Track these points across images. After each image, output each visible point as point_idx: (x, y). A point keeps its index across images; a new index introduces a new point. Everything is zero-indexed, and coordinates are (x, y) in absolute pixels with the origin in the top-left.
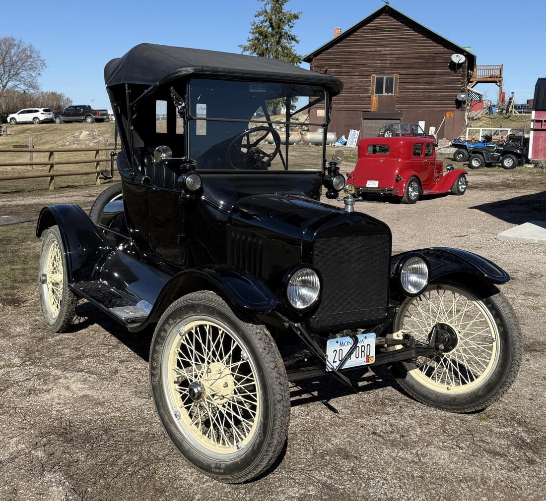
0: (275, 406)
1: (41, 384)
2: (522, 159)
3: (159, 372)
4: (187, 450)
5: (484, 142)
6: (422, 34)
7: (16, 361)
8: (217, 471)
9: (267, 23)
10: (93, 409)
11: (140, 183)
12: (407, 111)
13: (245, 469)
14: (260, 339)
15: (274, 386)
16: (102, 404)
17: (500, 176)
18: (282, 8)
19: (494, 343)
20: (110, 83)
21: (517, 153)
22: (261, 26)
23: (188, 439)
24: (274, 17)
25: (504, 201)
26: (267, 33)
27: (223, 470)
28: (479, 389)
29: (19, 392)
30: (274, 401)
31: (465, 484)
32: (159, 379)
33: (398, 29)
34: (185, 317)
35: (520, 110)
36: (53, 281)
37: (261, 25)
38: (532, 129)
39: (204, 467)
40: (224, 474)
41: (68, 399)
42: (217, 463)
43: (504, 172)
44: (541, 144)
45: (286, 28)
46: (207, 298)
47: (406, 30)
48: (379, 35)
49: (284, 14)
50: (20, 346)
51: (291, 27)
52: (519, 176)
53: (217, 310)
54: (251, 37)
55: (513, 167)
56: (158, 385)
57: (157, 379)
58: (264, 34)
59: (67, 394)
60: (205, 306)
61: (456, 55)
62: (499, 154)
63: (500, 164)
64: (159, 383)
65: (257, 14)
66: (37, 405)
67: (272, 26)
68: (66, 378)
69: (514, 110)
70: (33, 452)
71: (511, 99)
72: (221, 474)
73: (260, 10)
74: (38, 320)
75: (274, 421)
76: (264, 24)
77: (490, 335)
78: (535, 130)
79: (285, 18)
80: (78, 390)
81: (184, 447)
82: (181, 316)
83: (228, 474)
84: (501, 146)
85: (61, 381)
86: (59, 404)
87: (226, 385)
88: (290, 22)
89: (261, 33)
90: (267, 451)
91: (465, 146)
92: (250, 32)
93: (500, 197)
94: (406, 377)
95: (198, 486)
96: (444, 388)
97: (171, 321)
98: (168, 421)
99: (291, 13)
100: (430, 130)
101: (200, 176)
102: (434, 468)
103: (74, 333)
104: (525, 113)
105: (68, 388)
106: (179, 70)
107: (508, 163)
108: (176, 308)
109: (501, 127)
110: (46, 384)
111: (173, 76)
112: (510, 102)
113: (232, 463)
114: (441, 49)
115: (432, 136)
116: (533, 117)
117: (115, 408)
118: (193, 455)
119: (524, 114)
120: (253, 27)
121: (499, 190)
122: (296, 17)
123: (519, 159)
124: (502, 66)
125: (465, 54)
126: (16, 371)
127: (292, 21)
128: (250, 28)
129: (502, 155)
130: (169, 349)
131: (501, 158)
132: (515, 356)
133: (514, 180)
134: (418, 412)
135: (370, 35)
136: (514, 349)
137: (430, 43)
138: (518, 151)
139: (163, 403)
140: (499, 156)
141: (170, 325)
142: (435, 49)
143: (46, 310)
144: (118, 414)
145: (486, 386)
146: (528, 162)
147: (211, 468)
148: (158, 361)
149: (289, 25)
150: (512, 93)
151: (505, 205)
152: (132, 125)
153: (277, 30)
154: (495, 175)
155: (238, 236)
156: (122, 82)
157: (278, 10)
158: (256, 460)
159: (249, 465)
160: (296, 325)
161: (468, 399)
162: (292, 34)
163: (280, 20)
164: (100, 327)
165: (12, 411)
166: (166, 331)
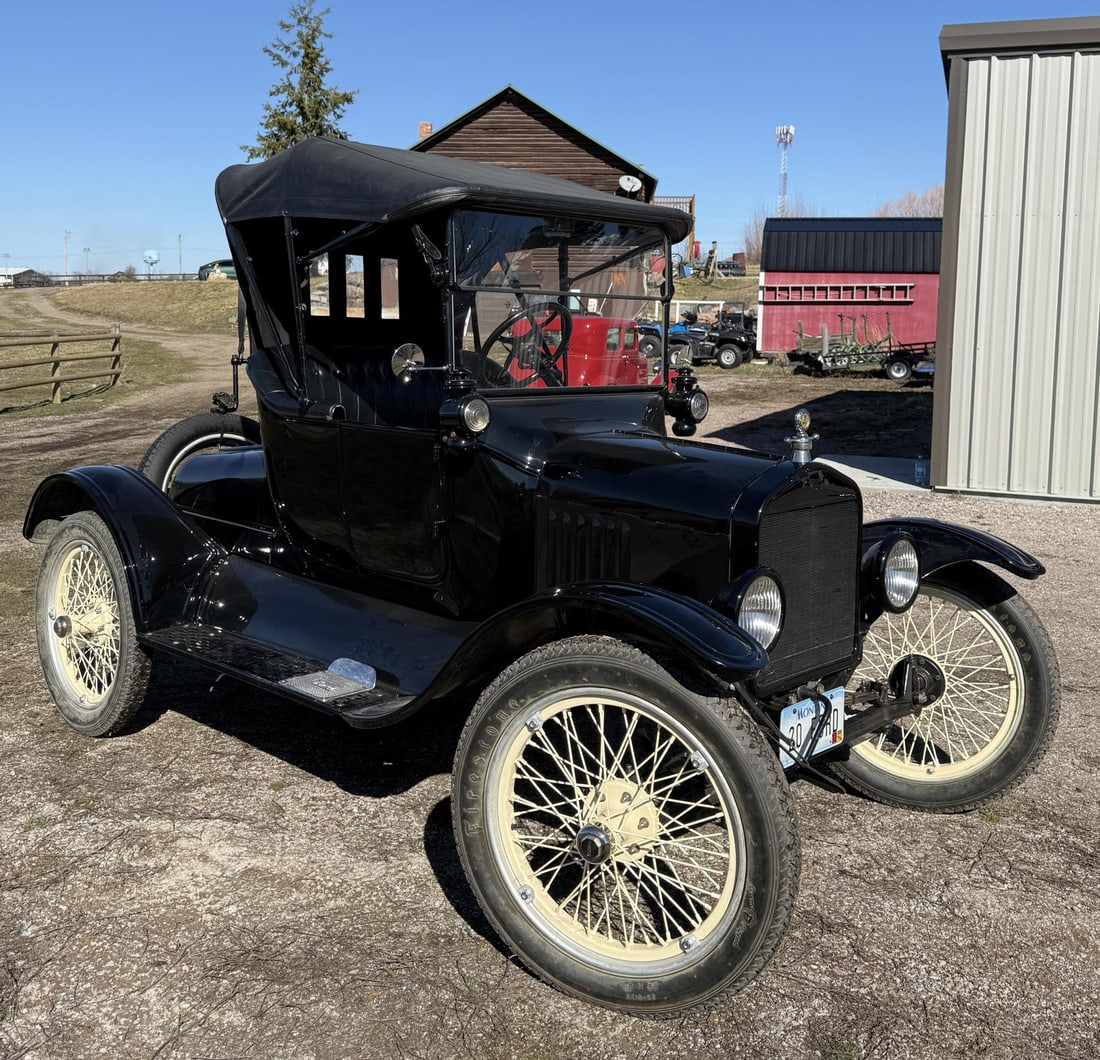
0: (781, 857)
1: (136, 855)
2: (748, 351)
3: (480, 809)
4: (558, 964)
5: (685, 324)
6: (571, 141)
7: (49, 809)
8: (640, 998)
9: (294, 108)
10: (282, 897)
11: (325, 420)
12: (550, 271)
13: (710, 988)
14: (740, 728)
15: (779, 819)
16: (297, 884)
17: (722, 380)
18: (321, 82)
19: (1013, 684)
20: (236, 215)
21: (741, 341)
22: (283, 113)
23: (558, 941)
24: (306, 96)
25: (748, 422)
26: (295, 126)
27: (654, 995)
28: (989, 767)
29: (99, 881)
30: (781, 848)
31: (1052, 949)
32: (480, 824)
33: (530, 130)
34: (547, 692)
35: (726, 271)
36: (84, 630)
37: (282, 110)
38: (760, 303)
39: (606, 994)
40: (657, 1002)
41: (217, 883)
42: (635, 983)
43: (723, 373)
44: (776, 326)
45: (330, 118)
46: (603, 651)
47: (543, 133)
48: (498, 139)
49: (325, 93)
50: (35, 776)
51: (339, 117)
52: (751, 380)
53: (633, 674)
54: (264, 132)
55: (736, 365)
56: (478, 837)
57: (477, 825)
58: (289, 127)
59: (209, 870)
60: (602, 669)
61: (626, 177)
62: (713, 344)
63: (715, 361)
64: (481, 834)
65: (273, 90)
66: (156, 905)
67: (302, 113)
68: (190, 836)
69: (717, 270)
70: (214, 1016)
71: (712, 252)
72: (650, 1003)
73: (279, 84)
74: (38, 714)
75: (780, 887)
76: (288, 109)
77: (1003, 669)
78: (765, 303)
79: (327, 99)
80: (229, 860)
81: (552, 958)
82: (539, 692)
83: (669, 1002)
84: (715, 330)
85: (183, 843)
86: (203, 895)
87: (644, 823)
88: (338, 107)
89: (283, 126)
90: (762, 947)
91: (656, 330)
92: (262, 124)
93: (740, 416)
94: (848, 759)
95: (605, 1034)
96: (922, 771)
97: (512, 703)
98: (507, 908)
99: (338, 91)
100: (590, 304)
101: (486, 403)
102: (986, 926)
103: (135, 735)
104: (734, 275)
105: (204, 858)
106: (438, 191)
107: (728, 358)
108: (525, 675)
109: (704, 299)
110: (149, 854)
111: (426, 203)
112: (711, 258)
113: (675, 978)
114: (602, 166)
115: (594, 314)
116: (762, 283)
117: (329, 889)
118: (575, 972)
119: (733, 278)
120: (268, 113)
121: (733, 404)
122: (348, 99)
123: (745, 352)
124: (693, 197)
125: (641, 176)
126: (65, 834)
127: (340, 105)
128: (262, 115)
129: (718, 346)
130: (501, 761)
131: (717, 350)
132: (1053, 703)
133: (747, 387)
134: (886, 820)
135: (484, 139)
136: (1052, 690)
137: (584, 155)
138: (743, 339)
139: (491, 872)
140: (713, 347)
141: (509, 711)
142: (593, 166)
143: (62, 692)
144: (341, 902)
145: (1003, 760)
146: (757, 356)
147: (623, 994)
148: (478, 787)
149: (335, 113)
150: (714, 243)
151: (757, 429)
152: (301, 303)
153: (312, 120)
154: (713, 378)
155: (567, 519)
156: (274, 214)
157: (312, 84)
158: (737, 967)
159: (720, 979)
160: (732, 687)
161: (970, 786)
162: (341, 131)
163: (319, 103)
164: (184, 716)
165: (110, 926)
166: (498, 724)
